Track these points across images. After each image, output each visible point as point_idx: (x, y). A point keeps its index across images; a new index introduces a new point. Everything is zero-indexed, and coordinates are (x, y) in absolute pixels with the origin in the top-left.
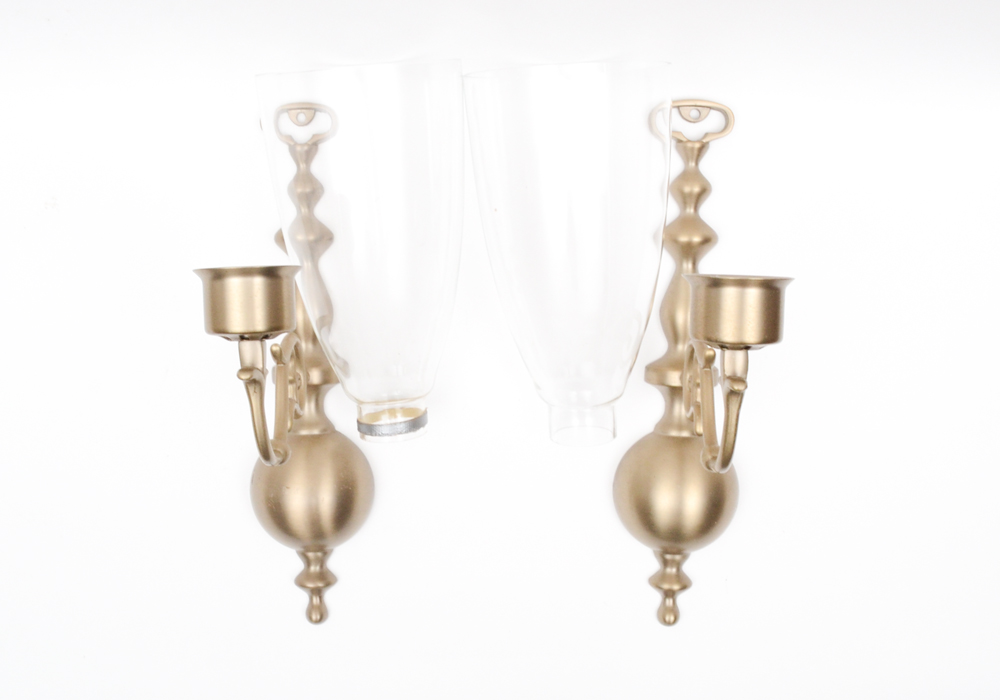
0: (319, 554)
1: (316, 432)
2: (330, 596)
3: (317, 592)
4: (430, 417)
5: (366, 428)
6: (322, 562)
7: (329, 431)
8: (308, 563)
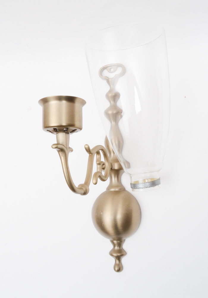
0: (119, 241)
1: (117, 189)
2: (124, 260)
3: (119, 258)
4: (161, 181)
5: (134, 186)
6: (120, 245)
7: (122, 190)
8: (114, 246)
